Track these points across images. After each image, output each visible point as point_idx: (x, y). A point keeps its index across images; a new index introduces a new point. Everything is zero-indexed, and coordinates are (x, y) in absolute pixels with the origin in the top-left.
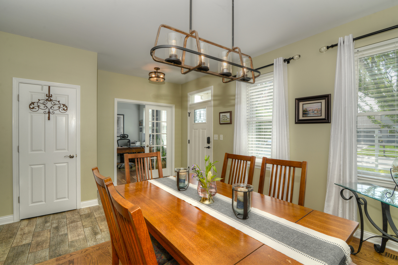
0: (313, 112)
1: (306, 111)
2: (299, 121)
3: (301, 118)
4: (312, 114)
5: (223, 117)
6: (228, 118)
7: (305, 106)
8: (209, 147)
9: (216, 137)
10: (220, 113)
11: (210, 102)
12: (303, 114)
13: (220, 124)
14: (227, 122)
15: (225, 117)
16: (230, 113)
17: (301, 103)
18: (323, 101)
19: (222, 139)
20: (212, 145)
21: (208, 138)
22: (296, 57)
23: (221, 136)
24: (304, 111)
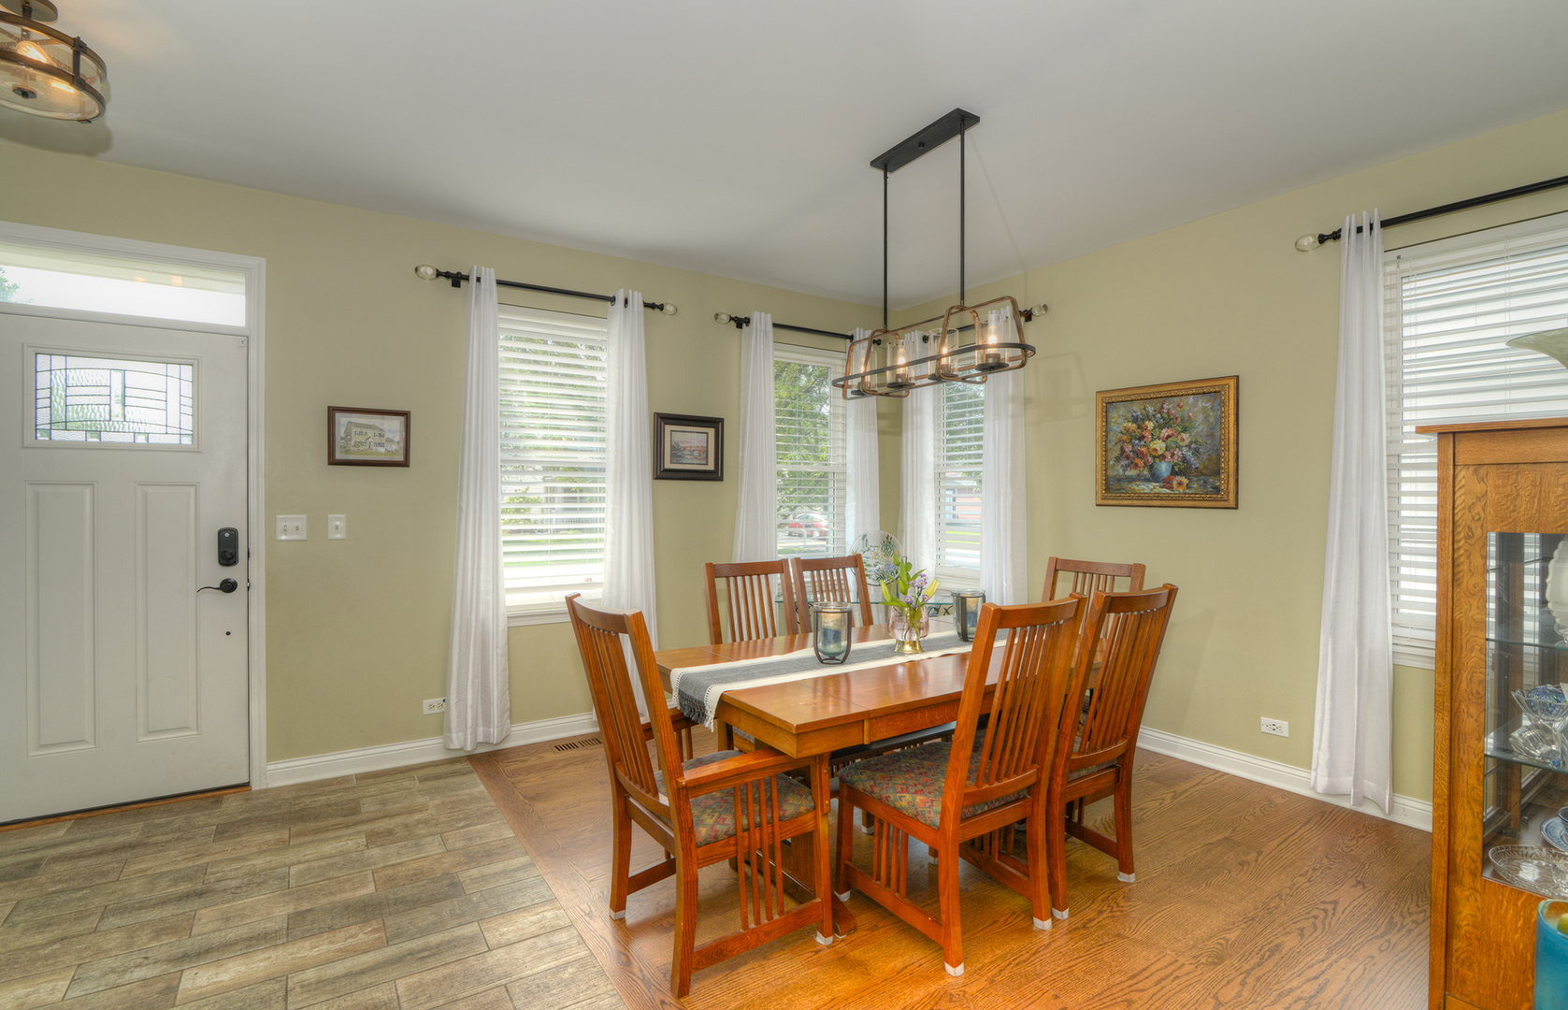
0: (692, 452)
1: (678, 449)
2: (662, 474)
3: (668, 465)
4: (689, 457)
5: (359, 431)
6: (389, 440)
7: (677, 437)
8: (228, 587)
9: (291, 525)
10: (332, 411)
11: (243, 338)
12: (672, 455)
13: (333, 462)
14: (380, 454)
15: (370, 433)
16: (402, 419)
17: (668, 428)
18: (711, 431)
19: (338, 536)
20: (254, 568)
21: (221, 533)
22: (669, 308)
23: (337, 519)
24: (673, 448)
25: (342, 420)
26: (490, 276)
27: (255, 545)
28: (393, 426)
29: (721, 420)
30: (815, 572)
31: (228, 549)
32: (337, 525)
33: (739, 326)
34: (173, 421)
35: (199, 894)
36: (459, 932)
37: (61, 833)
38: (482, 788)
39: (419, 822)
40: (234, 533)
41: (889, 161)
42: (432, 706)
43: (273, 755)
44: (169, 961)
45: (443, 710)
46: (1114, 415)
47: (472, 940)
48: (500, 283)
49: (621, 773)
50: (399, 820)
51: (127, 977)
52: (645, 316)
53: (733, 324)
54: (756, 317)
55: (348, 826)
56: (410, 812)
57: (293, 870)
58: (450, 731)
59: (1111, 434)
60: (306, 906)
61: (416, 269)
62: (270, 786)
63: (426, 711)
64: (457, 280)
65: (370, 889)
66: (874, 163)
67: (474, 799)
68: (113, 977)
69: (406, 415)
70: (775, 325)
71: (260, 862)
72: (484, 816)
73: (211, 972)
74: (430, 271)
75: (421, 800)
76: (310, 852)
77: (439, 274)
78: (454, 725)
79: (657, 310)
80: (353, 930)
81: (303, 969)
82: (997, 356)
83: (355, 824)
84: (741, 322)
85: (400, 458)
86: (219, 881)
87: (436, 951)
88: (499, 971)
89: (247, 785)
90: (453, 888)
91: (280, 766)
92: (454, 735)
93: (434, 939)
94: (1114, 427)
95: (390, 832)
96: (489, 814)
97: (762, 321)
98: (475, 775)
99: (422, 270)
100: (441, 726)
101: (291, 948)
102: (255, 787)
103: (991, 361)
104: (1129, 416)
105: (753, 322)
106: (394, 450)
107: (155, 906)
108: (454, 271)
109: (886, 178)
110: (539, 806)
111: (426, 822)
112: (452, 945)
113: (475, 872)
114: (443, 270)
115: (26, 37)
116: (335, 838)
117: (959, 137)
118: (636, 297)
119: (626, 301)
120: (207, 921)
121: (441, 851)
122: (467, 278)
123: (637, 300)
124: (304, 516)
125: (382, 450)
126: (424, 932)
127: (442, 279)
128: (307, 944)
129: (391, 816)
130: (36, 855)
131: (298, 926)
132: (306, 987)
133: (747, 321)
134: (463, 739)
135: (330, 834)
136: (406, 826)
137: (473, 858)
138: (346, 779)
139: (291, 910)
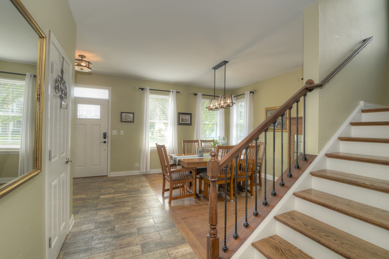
2: (179, 124)
3: (181, 122)
4: (185, 121)
5: (126, 116)
6: (131, 118)
7: (183, 117)
8: (105, 142)
9: (115, 132)
10: (122, 113)
11: (108, 101)
12: (181, 120)
13: (121, 121)
14: (129, 120)
15: (128, 116)
16: (133, 114)
17: (181, 115)
18: (189, 116)
19: (122, 134)
20: (109, 139)
21: (104, 133)
22: (181, 92)
23: (122, 131)
24: (182, 119)
25: (123, 114)
26: (148, 88)
27: (109, 135)
28: (131, 115)
29: (192, 114)
30: (205, 143)
31: (105, 136)
32: (122, 132)
33: (195, 95)
34: (97, 115)
35: (101, 188)
36: (139, 195)
37: (80, 180)
38: (145, 179)
39: (134, 182)
40: (106, 133)
41: (215, 68)
42: (137, 165)
43: (111, 171)
44: (98, 195)
45: (139, 165)
46: (268, 113)
47: (141, 196)
48: (150, 89)
49: (164, 172)
50: (131, 182)
51: (93, 196)
52: (176, 94)
53: (194, 95)
54: (198, 93)
55: (123, 182)
56: (133, 181)
57: (115, 187)
58: (141, 169)
59: (267, 117)
60: (117, 191)
61: (135, 88)
62: (111, 176)
63: (136, 166)
64: (142, 89)
65: (126, 189)
66: (213, 68)
67: (143, 180)
68: (91, 196)
69: (133, 113)
70: (202, 95)
71: (110, 185)
72: (145, 182)
73: (104, 196)
74: (138, 88)
75: (134, 179)
76: (117, 185)
77: (139, 88)
78: (141, 168)
79: (179, 93)
80: (123, 193)
81: (117, 197)
82: (229, 104)
83: (124, 182)
84: (196, 95)
85: (132, 121)
86: (104, 187)
87: (136, 196)
88: (144, 199)
89: (107, 176)
90: (138, 190)
91: (112, 173)
92: (141, 170)
93: (135, 195)
94: (268, 115)
95: (129, 183)
96: (146, 182)
97: (200, 94)
98: (144, 177)
99: (136, 88)
100: (139, 168)
101: (114, 195)
102: (108, 176)
103: (228, 105)
104: (270, 113)
105: (198, 94)
106: (131, 119)
107: (95, 189)
108: (142, 88)
109: (215, 71)
110: (154, 182)
111: (135, 182)
112: (137, 196)
113: (142, 189)
114: (140, 88)
115: (82, 62)
116: (121, 183)
117: (225, 65)
118: (174, 91)
119: (173, 92)
120: (103, 191)
121: (137, 186)
122: (144, 89)
123: (175, 91)
124: (117, 131)
125: (129, 119)
126: (133, 194)
127: (140, 89)
128: (117, 194)
129: (130, 181)
130: (77, 182)
131: (115, 193)
132: (117, 199)
133: (197, 94)
134: (143, 171)
135: (120, 183)
136: (132, 183)
137: (142, 187)
138: (123, 176)
139: (114, 191)
